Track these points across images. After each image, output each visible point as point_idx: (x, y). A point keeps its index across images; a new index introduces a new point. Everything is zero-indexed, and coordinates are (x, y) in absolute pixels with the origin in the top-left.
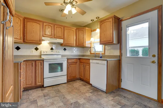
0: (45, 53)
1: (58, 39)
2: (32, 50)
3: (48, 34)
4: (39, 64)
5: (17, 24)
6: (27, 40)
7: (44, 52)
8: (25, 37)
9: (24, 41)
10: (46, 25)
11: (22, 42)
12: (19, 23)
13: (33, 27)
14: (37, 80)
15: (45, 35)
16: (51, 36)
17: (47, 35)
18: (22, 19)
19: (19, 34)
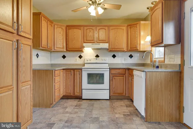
0: (89, 62)
1: (101, 44)
2: (76, 58)
3: (90, 40)
4: (77, 73)
5: (60, 34)
6: (69, 48)
7: (87, 60)
8: (68, 46)
9: (67, 50)
10: (87, 29)
11: (65, 51)
12: (62, 33)
13: (75, 34)
14: (76, 90)
15: (86, 40)
16: (93, 41)
17: (88, 40)
18: (64, 28)
19: (62, 43)
